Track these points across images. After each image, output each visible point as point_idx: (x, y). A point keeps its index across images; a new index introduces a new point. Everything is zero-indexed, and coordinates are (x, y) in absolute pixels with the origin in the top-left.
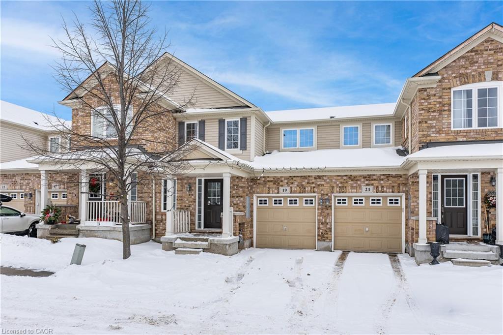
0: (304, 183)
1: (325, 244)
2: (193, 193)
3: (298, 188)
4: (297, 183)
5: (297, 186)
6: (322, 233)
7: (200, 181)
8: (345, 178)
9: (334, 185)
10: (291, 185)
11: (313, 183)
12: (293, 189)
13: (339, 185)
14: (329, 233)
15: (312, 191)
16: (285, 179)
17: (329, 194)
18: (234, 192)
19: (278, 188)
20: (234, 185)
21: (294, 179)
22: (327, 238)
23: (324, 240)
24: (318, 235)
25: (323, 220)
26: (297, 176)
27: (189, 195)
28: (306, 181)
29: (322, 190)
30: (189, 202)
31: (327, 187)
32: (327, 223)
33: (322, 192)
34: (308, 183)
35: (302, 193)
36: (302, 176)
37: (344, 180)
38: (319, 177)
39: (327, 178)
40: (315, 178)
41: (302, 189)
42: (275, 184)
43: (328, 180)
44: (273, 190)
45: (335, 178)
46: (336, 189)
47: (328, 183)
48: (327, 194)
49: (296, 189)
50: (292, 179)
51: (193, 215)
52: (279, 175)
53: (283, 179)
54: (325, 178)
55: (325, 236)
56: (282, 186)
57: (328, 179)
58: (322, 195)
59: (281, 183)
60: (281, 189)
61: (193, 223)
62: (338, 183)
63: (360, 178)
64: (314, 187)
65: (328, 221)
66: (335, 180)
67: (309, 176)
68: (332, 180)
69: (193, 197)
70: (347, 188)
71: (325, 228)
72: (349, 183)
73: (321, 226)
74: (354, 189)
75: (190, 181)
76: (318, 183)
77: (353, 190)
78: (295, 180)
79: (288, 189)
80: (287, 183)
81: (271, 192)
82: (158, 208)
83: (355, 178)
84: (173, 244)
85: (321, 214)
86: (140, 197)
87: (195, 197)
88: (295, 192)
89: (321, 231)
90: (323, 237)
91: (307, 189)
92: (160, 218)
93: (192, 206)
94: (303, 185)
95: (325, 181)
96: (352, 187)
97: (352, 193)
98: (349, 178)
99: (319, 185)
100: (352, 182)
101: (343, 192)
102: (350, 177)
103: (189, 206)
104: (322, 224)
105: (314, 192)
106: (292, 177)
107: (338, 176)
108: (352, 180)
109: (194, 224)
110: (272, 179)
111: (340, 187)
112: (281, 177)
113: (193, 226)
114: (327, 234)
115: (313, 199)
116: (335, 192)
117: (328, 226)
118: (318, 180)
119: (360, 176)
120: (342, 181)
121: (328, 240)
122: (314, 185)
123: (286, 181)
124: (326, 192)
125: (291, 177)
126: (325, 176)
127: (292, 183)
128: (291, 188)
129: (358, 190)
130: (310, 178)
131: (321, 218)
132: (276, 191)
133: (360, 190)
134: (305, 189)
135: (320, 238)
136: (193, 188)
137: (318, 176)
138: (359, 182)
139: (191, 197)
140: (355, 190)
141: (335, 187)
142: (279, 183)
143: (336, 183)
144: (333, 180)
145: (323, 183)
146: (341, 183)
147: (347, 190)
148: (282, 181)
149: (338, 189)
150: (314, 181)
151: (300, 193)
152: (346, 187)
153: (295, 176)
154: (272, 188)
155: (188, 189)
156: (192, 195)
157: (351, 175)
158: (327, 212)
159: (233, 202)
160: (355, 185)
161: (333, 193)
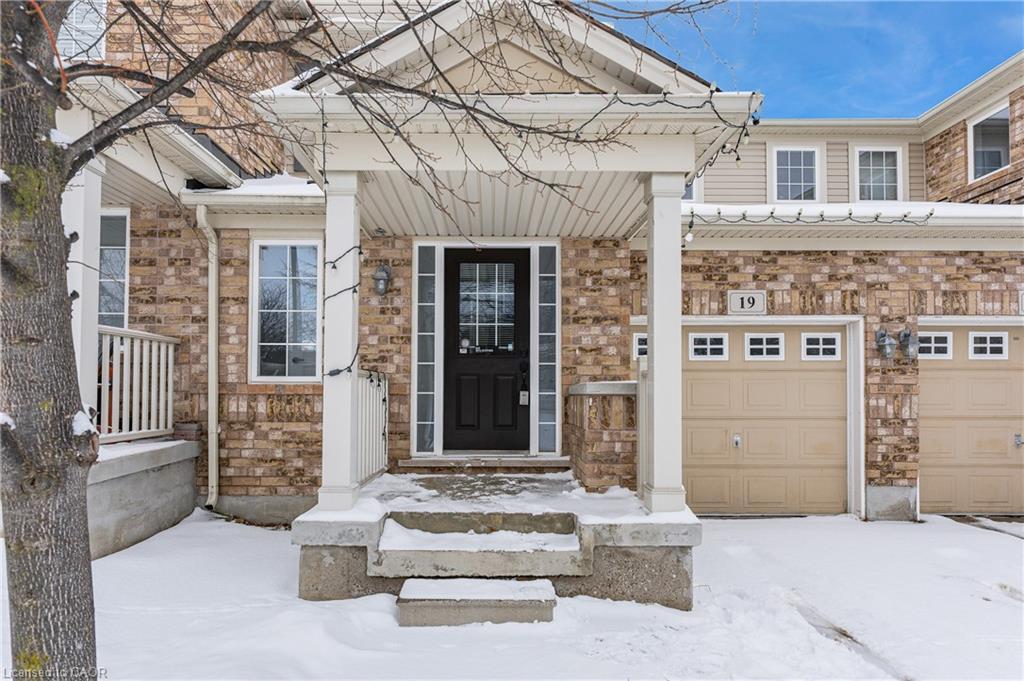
0: (816, 278)
1: (893, 495)
2: (398, 302)
3: (796, 294)
4: (790, 278)
5: (794, 286)
6: (885, 457)
7: (427, 253)
8: (960, 261)
9: (926, 286)
10: (770, 285)
11: (849, 278)
12: (778, 299)
13: (944, 287)
14: (911, 457)
15: (848, 307)
16: (746, 264)
17: (909, 319)
18: (583, 301)
19: (723, 294)
20: (583, 274)
21: (781, 261)
22: (903, 474)
23: (890, 483)
24: (870, 465)
25: (890, 410)
26: (793, 253)
27: (383, 312)
28: (826, 270)
29: (882, 303)
30: (383, 340)
31: (900, 294)
32: (904, 421)
33: (885, 311)
34: (832, 277)
35: (813, 313)
36: (808, 253)
37: (959, 268)
38: (872, 257)
39: (897, 261)
40: (857, 261)
41: (812, 300)
42: (710, 278)
43: (902, 269)
44: (705, 300)
45: (925, 260)
46: (934, 301)
47: (903, 278)
48: (902, 319)
49: (787, 300)
50: (774, 261)
51: (397, 395)
52: (723, 246)
53: (739, 261)
54: (891, 261)
55: (897, 465)
56: (736, 286)
57: (903, 263)
58: (884, 319)
59: (732, 278)
60: (734, 298)
61: (396, 431)
62: (936, 278)
63: (1012, 263)
64: (855, 293)
65: (905, 414)
66: (928, 267)
67: (834, 253)
68: (914, 269)
69: (398, 320)
70: (971, 296)
71: (895, 440)
72: (977, 278)
73: (882, 432)
74: (993, 300)
75: (386, 253)
76: (868, 279)
77: (989, 305)
78: (782, 268)
79: (761, 297)
80: (755, 277)
81: (696, 309)
82: (232, 368)
83: (993, 261)
84: (372, 557)
85: (881, 386)
86: (143, 319)
87: (409, 320)
88: (786, 310)
89: (882, 449)
90: (884, 470)
91: (828, 299)
92: (244, 408)
93: (397, 359)
94: (812, 285)
95: (892, 270)
96: (989, 295)
97: (986, 314)
98: (975, 262)
99: (871, 286)
100: (985, 278)
101: (956, 312)
102: (979, 259)
103: (383, 359)
104: (885, 422)
105: (855, 311)
106: (771, 257)
107: (938, 254)
108: (986, 271)
109: (406, 436)
110: (699, 262)
111: (945, 293)
112: (734, 254)
113: (402, 444)
114: (904, 458)
115: (837, 336)
116: (930, 309)
117: (908, 432)
118: (869, 267)
119: (1012, 256)
120: (952, 271)
121: (905, 482)
122: (852, 286)
123: (751, 269)
124: (896, 312)
125: (768, 253)
126: (893, 253)
127: (774, 278)
128: (771, 293)
129: (1006, 305)
130: (840, 261)
131: (882, 402)
132: (715, 306)
133: (1014, 306)
134: (821, 297)
135: (875, 473)
136: (398, 283)
137: (867, 253)
138: (1008, 278)
139: (390, 322)
140: (997, 306)
141: (930, 294)
142: (724, 278)
143: (929, 278)
144: (922, 270)
145: (884, 278)
146: (948, 278)
147: (971, 306)
148: (735, 269)
149: (939, 301)
150: (852, 269)
151: (803, 312)
152: (965, 294)
153: (782, 253)
154: (701, 292)
155: (381, 286)
156: (397, 311)
157: (981, 254)
158: (901, 379)
159: (578, 340)
160: (995, 287)
161: (923, 313)
